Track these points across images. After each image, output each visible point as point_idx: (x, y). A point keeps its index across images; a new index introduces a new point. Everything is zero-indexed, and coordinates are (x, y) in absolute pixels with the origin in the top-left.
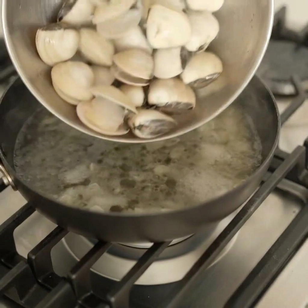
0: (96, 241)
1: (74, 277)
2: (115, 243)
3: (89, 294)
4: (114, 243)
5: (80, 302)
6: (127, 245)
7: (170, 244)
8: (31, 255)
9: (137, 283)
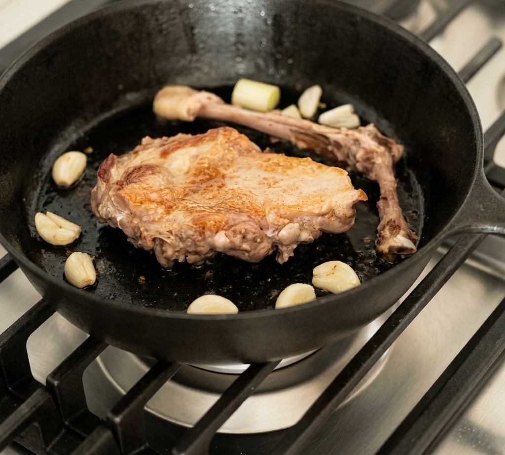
0: (154, 360)
1: (117, 420)
3: (143, 448)
4: (183, 364)
6: (204, 368)
7: (278, 367)
8: (51, 380)
9: (222, 430)
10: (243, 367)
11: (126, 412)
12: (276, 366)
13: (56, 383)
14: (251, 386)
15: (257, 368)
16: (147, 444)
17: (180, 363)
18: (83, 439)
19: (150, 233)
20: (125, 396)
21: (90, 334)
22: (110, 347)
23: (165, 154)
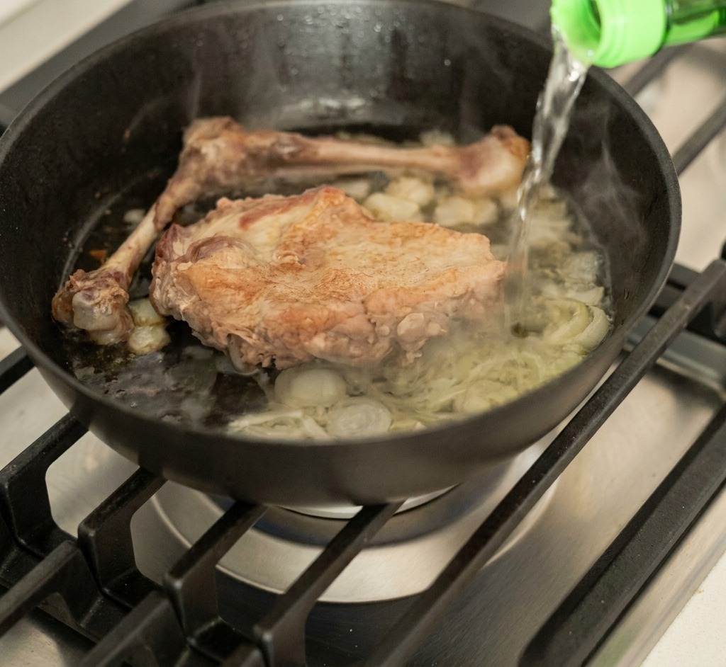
0: (230, 501)
1: (178, 584)
2: (272, 508)
3: (213, 624)
4: (270, 505)
5: (193, 641)
6: (301, 512)
7: (401, 509)
8: (85, 529)
9: (324, 598)
10: (351, 511)
11: (190, 572)
12: (398, 508)
13: (92, 534)
14: (363, 536)
15: (373, 511)
16: (220, 619)
17: (265, 505)
18: (128, 610)
19: (224, 328)
20: (191, 550)
21: (139, 465)
22: (169, 483)
23: (245, 222)
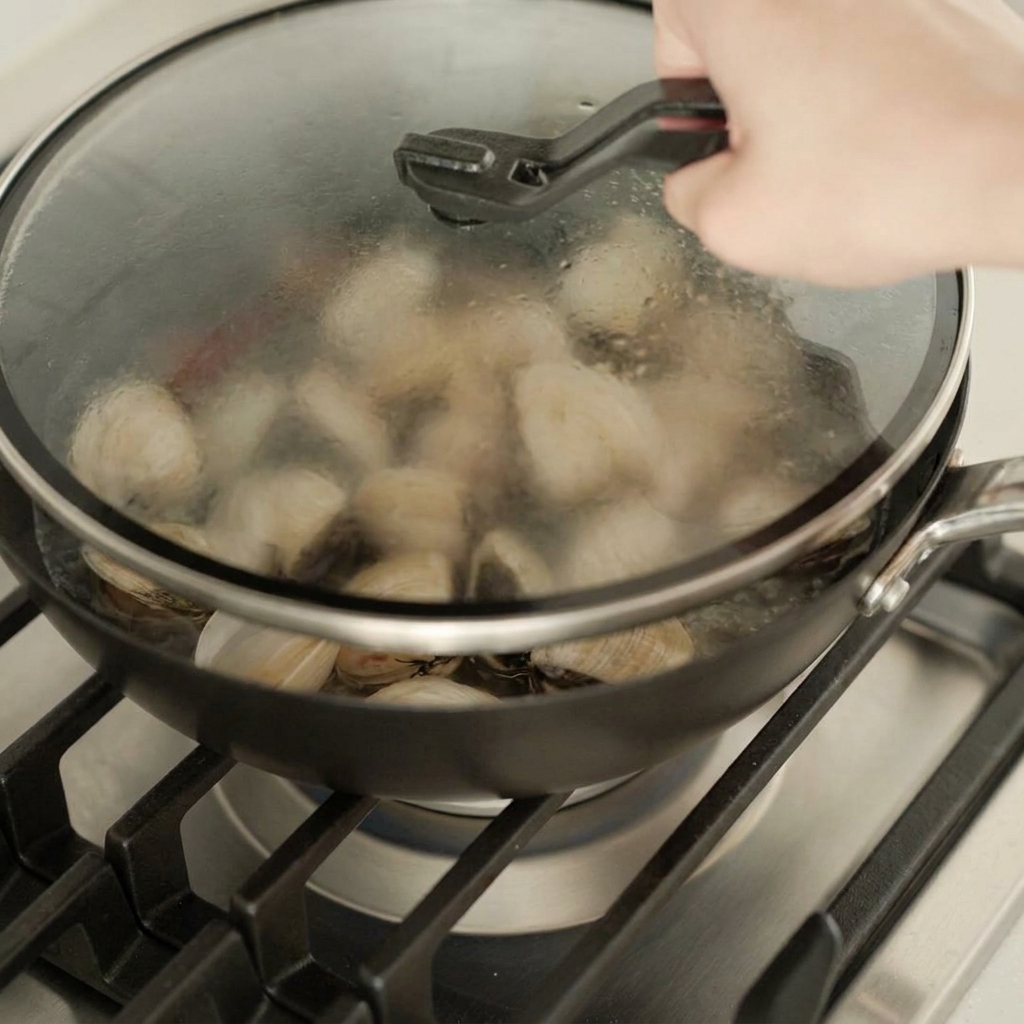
0: (326, 791)
1: (252, 908)
2: (387, 800)
3: (299, 966)
5: (272, 990)
6: (426, 806)
7: (567, 803)
8: (116, 837)
9: (460, 928)
10: (498, 805)
11: (269, 892)
12: (565, 799)
13: (126, 844)
14: (514, 843)
16: (311, 958)
17: (376, 796)
18: (175, 950)
20: (269, 861)
21: (198, 740)
22: (239, 766)
